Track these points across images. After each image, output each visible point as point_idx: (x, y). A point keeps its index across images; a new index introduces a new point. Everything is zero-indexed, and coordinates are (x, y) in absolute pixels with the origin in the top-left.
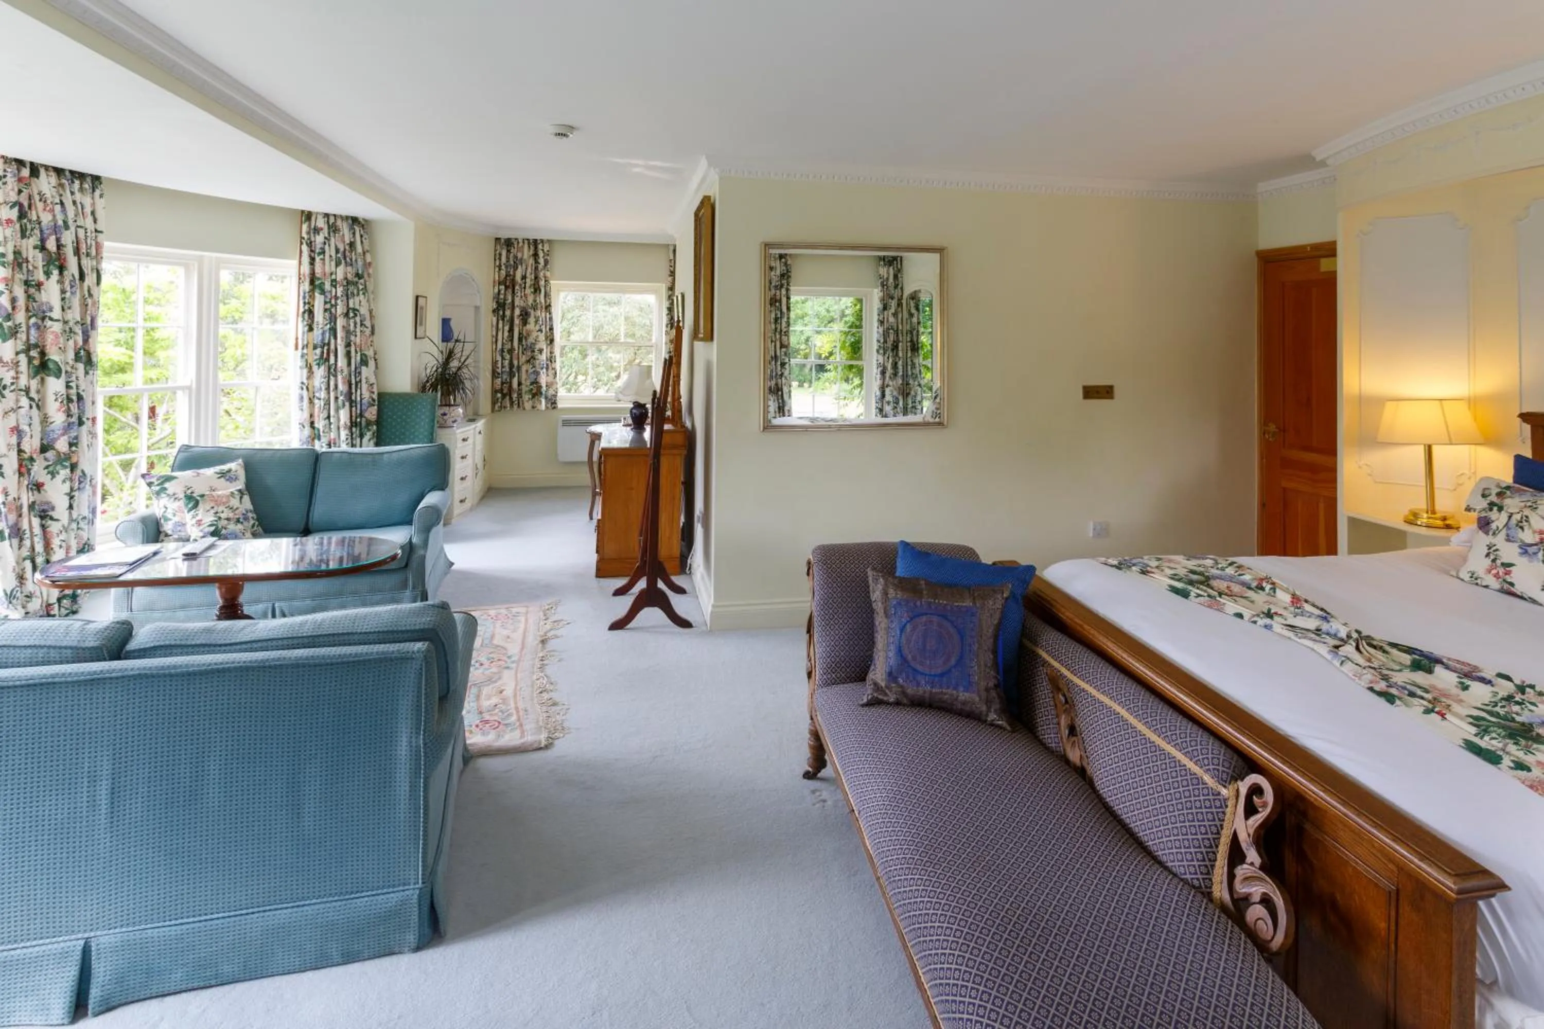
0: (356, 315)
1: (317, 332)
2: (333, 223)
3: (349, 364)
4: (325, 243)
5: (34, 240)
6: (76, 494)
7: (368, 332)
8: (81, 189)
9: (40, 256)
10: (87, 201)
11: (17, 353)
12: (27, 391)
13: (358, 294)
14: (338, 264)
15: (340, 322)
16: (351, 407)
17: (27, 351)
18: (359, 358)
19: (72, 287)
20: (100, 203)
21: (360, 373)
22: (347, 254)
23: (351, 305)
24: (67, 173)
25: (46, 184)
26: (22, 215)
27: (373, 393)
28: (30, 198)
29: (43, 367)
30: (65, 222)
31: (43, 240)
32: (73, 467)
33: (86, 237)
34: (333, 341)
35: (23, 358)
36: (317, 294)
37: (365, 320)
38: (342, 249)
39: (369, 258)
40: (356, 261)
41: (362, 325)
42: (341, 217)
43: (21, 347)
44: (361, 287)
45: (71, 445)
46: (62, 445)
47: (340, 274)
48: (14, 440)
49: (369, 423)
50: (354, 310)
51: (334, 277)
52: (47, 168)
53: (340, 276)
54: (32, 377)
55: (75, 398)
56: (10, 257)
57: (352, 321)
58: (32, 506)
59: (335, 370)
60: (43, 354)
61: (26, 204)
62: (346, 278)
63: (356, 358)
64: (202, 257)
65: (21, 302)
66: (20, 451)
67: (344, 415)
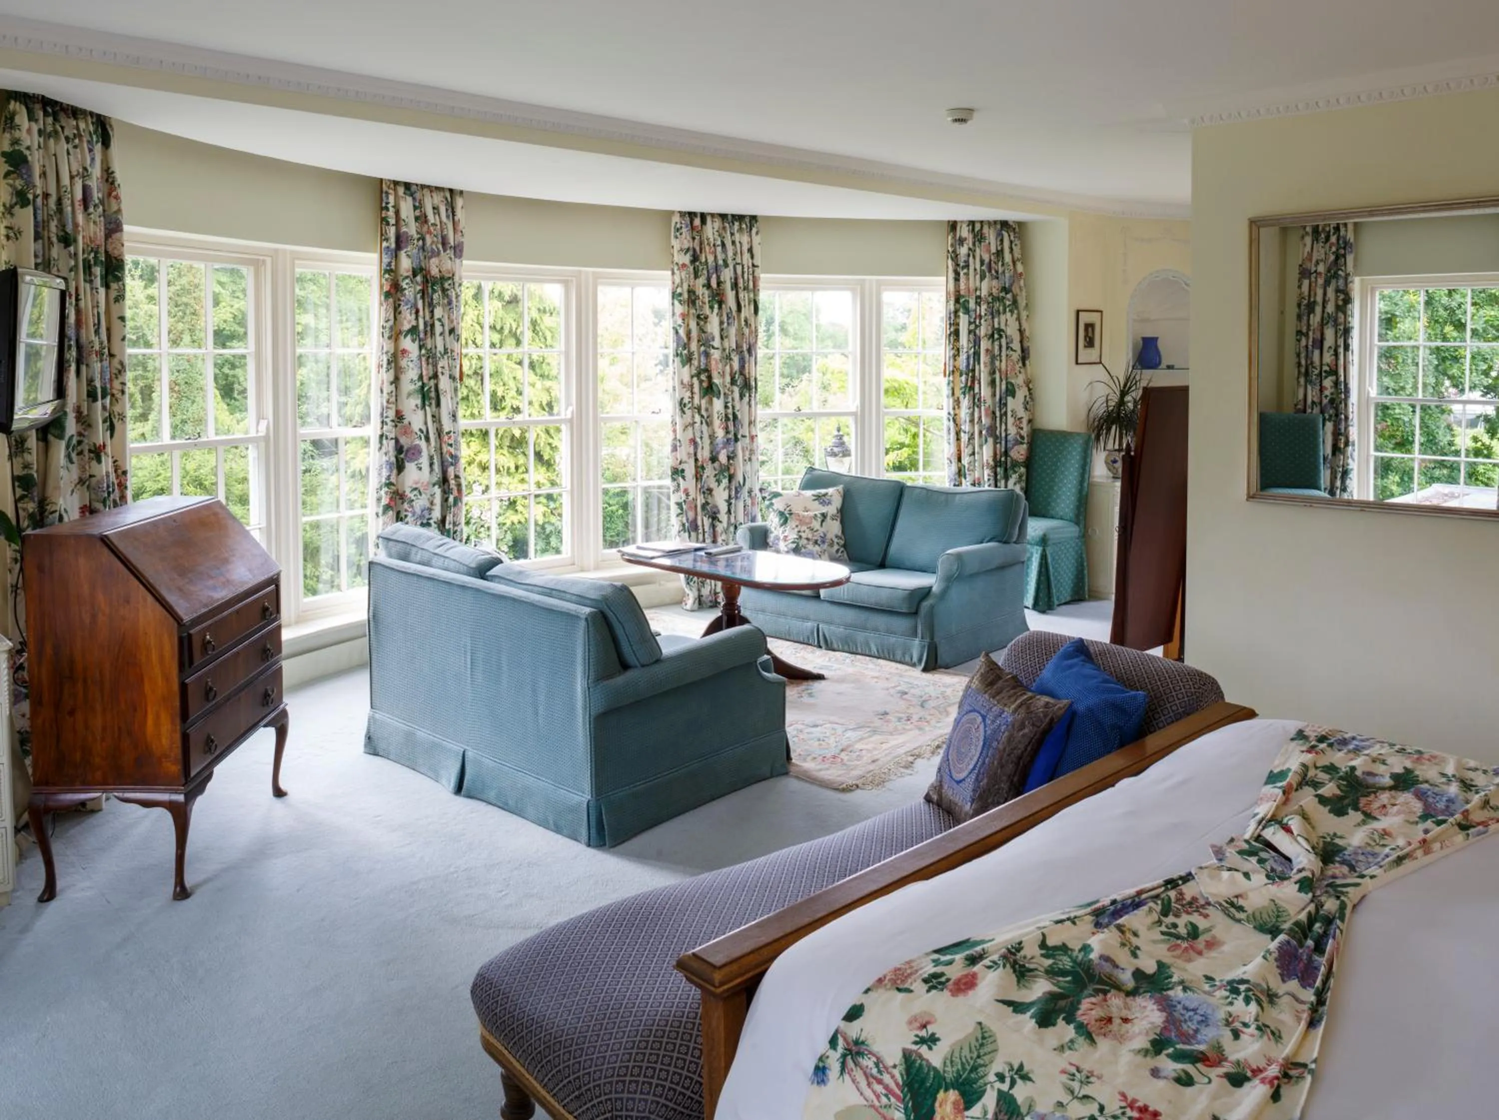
0: (1001, 336)
1: (963, 357)
2: (977, 229)
3: (994, 395)
4: (969, 255)
5: (702, 280)
6: (733, 501)
7: (1016, 356)
8: (740, 229)
9: (707, 292)
10: (745, 239)
11: (692, 377)
12: (699, 409)
13: (1005, 312)
14: (982, 278)
15: (984, 344)
16: (995, 443)
17: (698, 375)
18: (1004, 387)
19: (728, 318)
20: (756, 239)
21: (1005, 405)
22: (993, 265)
23: (996, 326)
24: (730, 217)
25: (711, 230)
26: (695, 259)
27: (1022, 428)
28: (701, 243)
29: (710, 390)
30: (725, 261)
31: (709, 279)
32: (731, 478)
33: (743, 273)
34: (977, 367)
35: (695, 380)
36: (961, 314)
37: (1012, 342)
38: (987, 261)
39: (1020, 268)
40: (1004, 272)
41: (1007, 348)
42: (989, 223)
43: (694, 372)
44: (1008, 303)
45: (729, 458)
46: (723, 458)
47: (985, 287)
48: (692, 450)
49: (1015, 464)
50: (1000, 330)
51: (978, 293)
52: (713, 215)
53: (984, 293)
54: (702, 397)
55: (731, 416)
56: (686, 296)
57: (997, 343)
58: (704, 506)
59: (979, 400)
60: (710, 378)
61: (698, 249)
62: (991, 294)
63: (1001, 387)
64: (864, 280)
65: (694, 334)
66: (696, 460)
67: (987, 453)
